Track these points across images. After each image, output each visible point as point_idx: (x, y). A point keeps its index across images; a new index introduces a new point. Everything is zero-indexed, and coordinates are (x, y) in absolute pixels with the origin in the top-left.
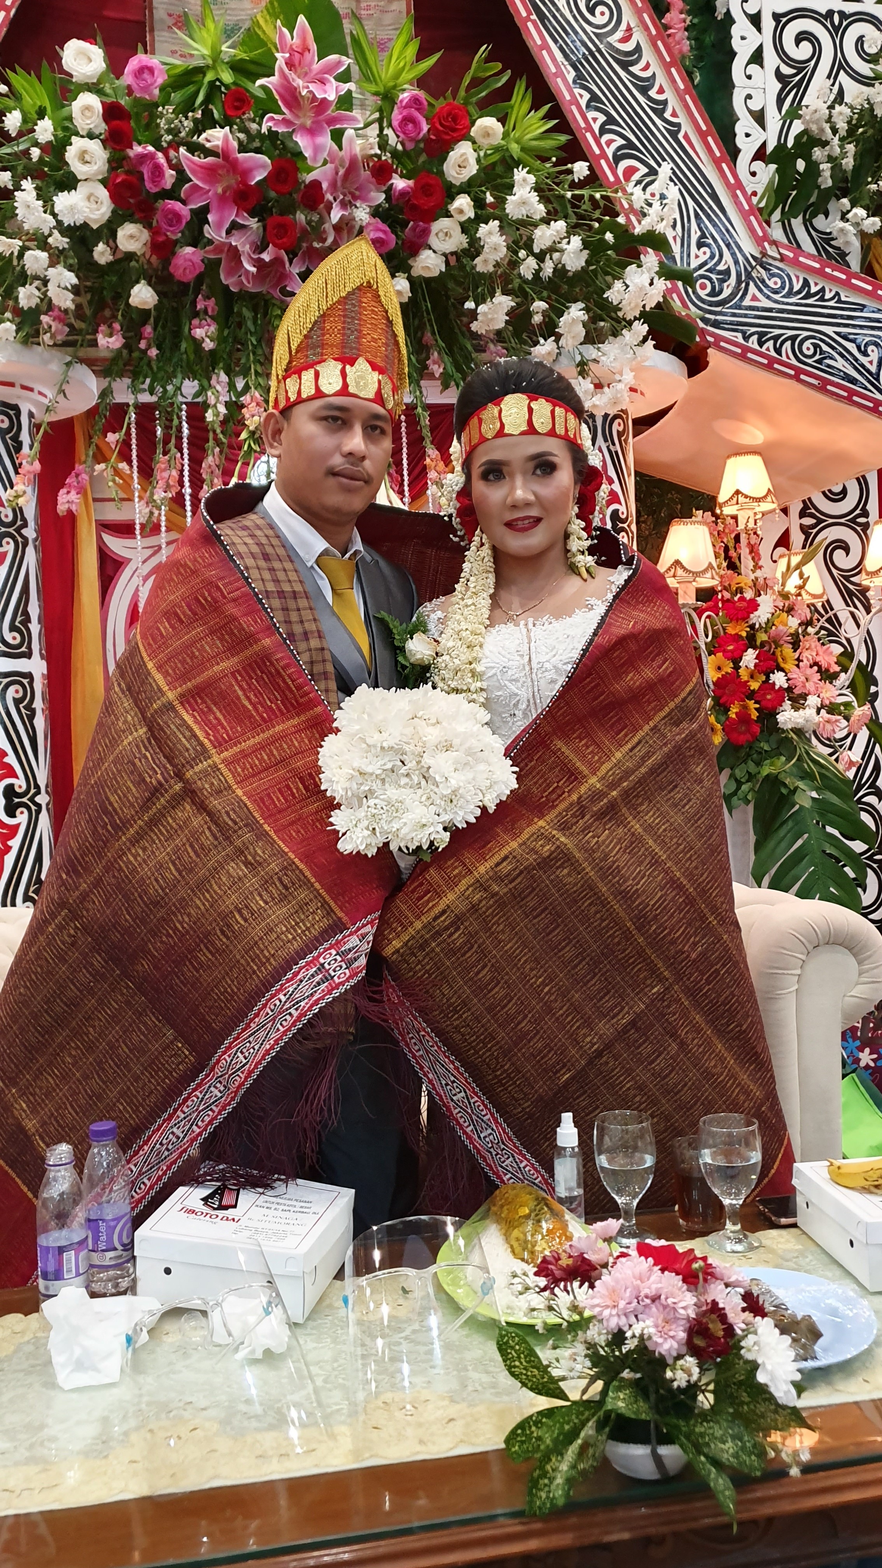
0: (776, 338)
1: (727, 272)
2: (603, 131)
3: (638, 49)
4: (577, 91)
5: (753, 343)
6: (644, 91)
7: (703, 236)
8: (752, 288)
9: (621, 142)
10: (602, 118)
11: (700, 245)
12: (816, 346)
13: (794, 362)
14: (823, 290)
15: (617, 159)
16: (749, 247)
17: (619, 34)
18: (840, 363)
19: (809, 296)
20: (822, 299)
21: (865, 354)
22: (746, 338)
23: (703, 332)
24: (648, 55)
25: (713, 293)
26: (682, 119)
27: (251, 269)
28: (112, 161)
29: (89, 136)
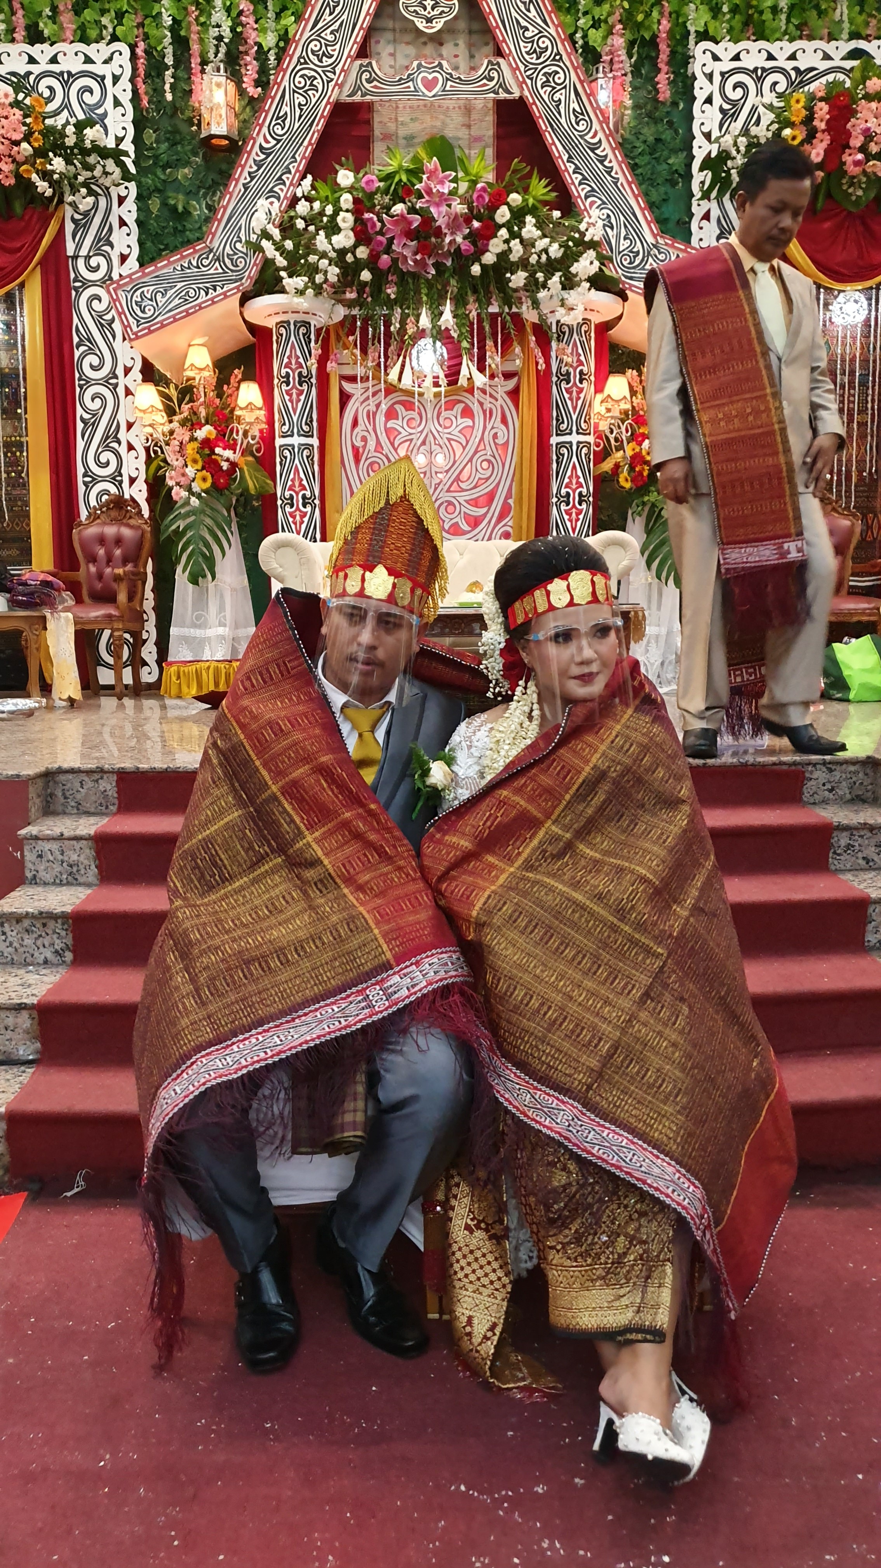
1: (638, 253)
2: (580, 184)
3: (600, 141)
4: (568, 165)
6: (602, 162)
7: (627, 233)
8: (651, 260)
9: (589, 189)
10: (580, 177)
11: (625, 238)
15: (587, 197)
16: (651, 240)
17: (591, 134)
23: (624, 282)
24: (605, 144)
25: (631, 263)
26: (620, 176)
27: (411, 263)
28: (356, 221)
29: (347, 211)
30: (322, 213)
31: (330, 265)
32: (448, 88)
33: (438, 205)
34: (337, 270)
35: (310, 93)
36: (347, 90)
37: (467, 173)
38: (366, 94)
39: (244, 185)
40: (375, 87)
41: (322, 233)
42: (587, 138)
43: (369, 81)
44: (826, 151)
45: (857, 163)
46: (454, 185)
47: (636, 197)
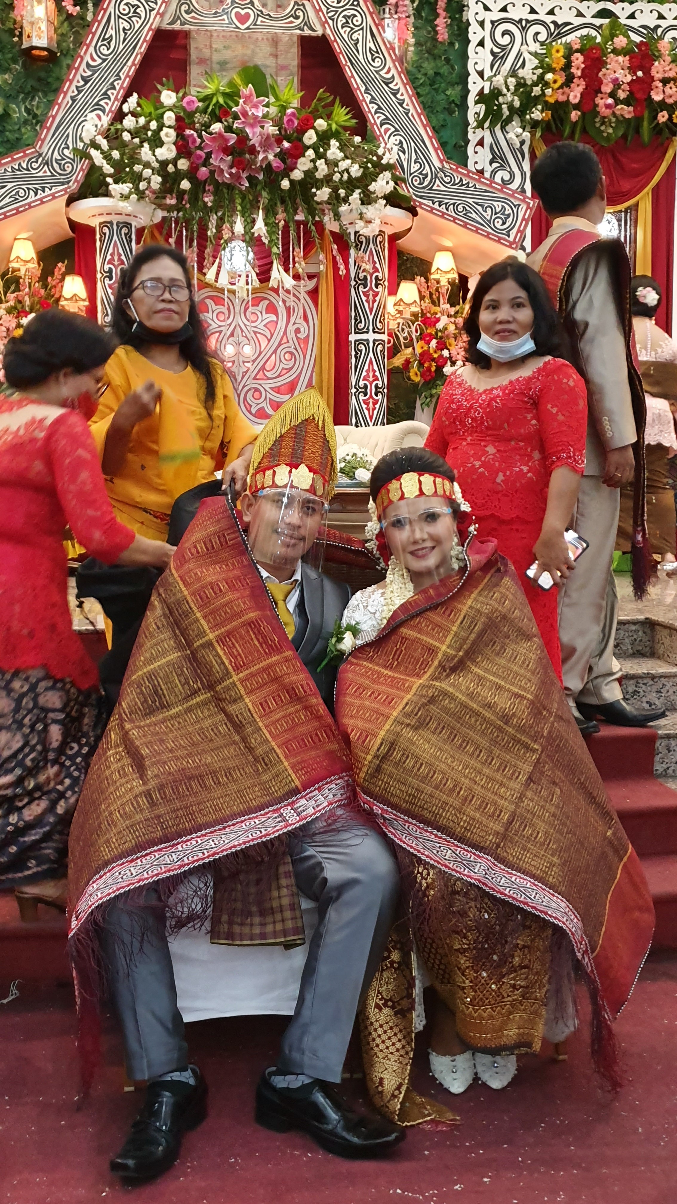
0: (446, 204)
1: (426, 175)
2: (376, 112)
3: (393, 77)
4: (365, 95)
5: (436, 206)
6: (395, 95)
7: (417, 158)
8: (438, 182)
9: (384, 117)
10: (376, 107)
11: (415, 162)
12: (464, 207)
13: (454, 214)
14: (468, 183)
15: (382, 125)
16: (437, 164)
17: (385, 70)
18: (474, 215)
19: (462, 185)
20: (468, 187)
21: (486, 211)
22: (434, 204)
23: (415, 201)
24: (397, 79)
25: (420, 184)
26: (411, 107)
27: (228, 176)
28: (177, 136)
29: (170, 127)
30: (146, 127)
31: (153, 174)
32: (259, 23)
33: (252, 126)
34: (159, 179)
35: (134, 19)
36: (167, 19)
37: (277, 98)
38: (185, 24)
39: (72, 97)
40: (193, 18)
41: (146, 145)
42: (382, 73)
43: (187, 12)
44: (582, 94)
45: (608, 106)
46: (266, 109)
47: (425, 127)
